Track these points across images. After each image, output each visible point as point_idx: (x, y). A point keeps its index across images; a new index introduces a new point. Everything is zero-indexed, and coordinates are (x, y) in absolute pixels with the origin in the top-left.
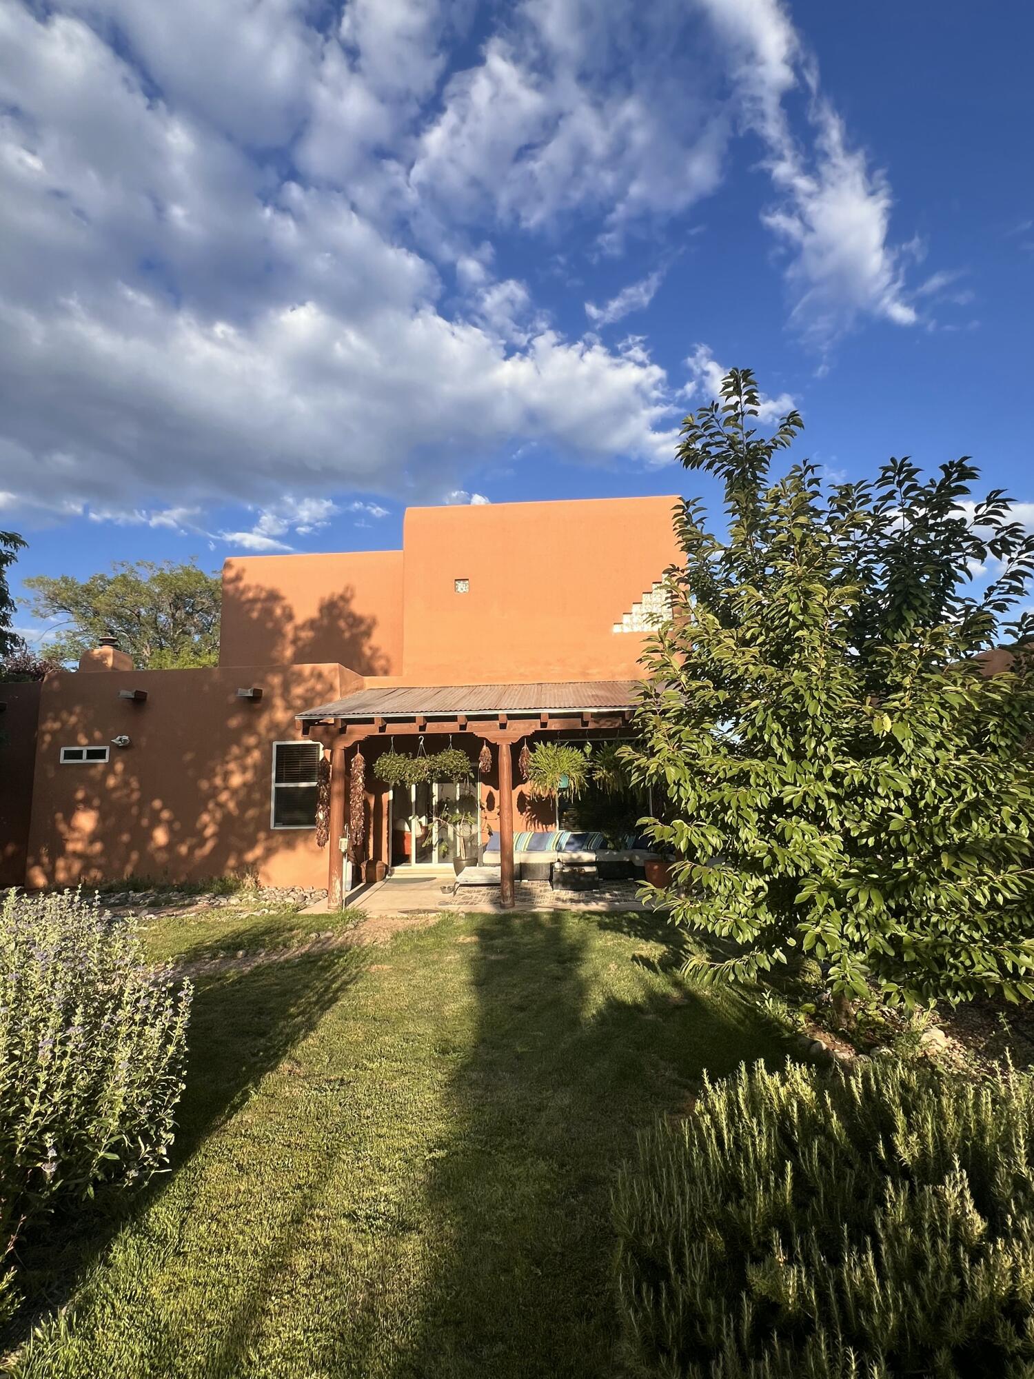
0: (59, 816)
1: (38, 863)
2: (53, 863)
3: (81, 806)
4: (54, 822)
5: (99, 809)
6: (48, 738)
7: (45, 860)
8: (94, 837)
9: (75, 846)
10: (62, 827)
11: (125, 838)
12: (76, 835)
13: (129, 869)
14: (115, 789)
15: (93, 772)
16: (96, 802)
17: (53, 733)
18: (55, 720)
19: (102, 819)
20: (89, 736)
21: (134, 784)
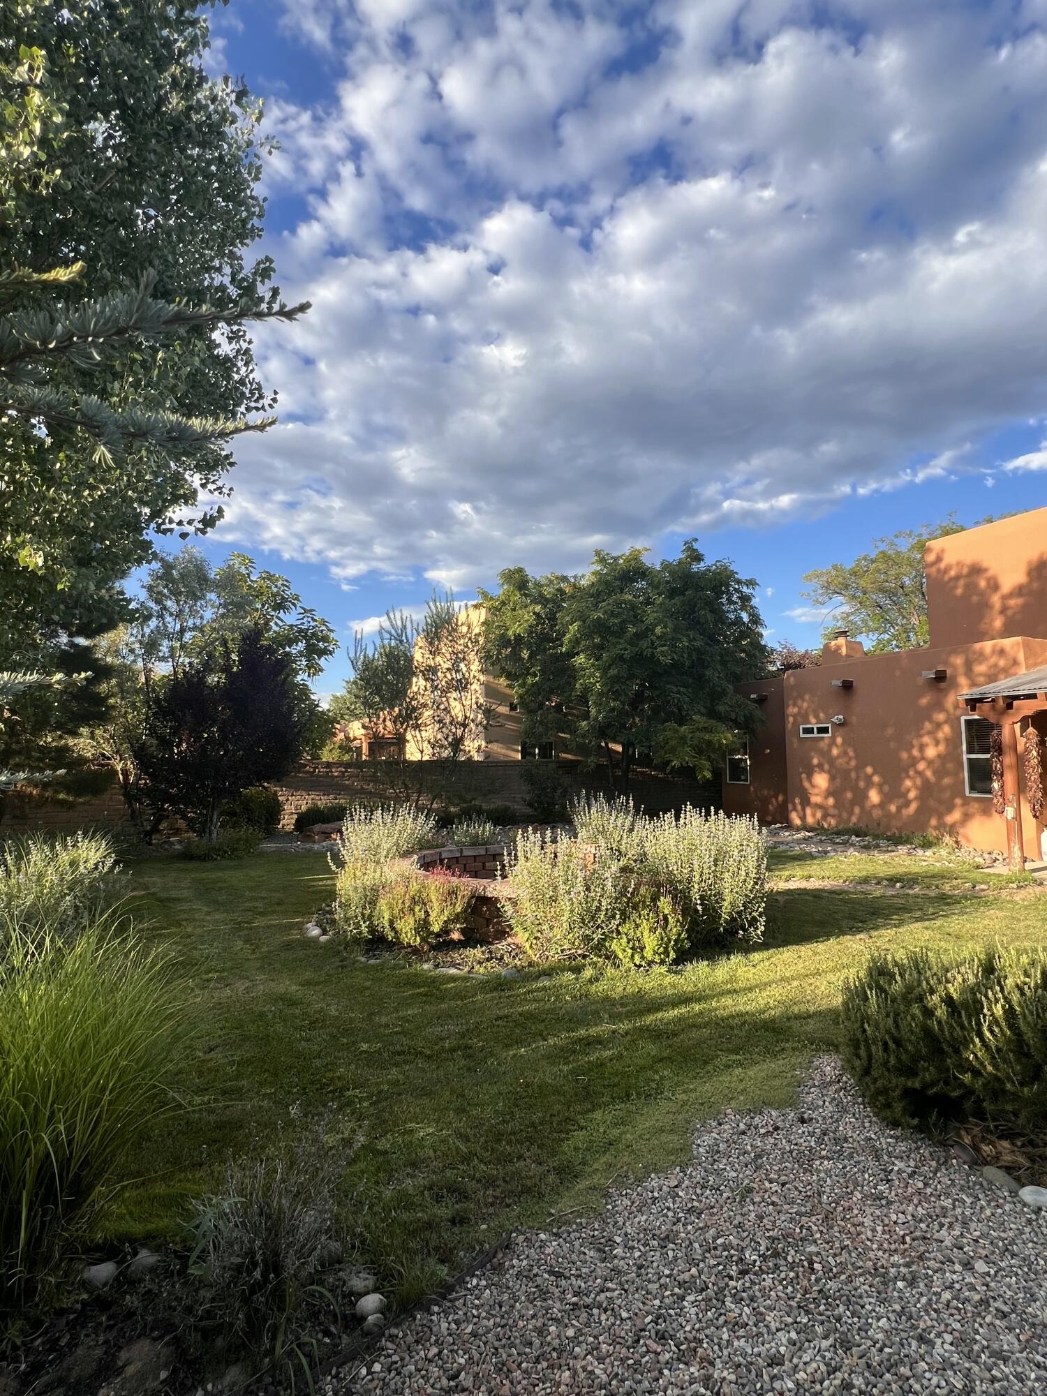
0: (804, 776)
1: (795, 809)
2: (804, 810)
3: (817, 769)
4: (801, 780)
5: (829, 772)
6: (791, 719)
7: (799, 807)
8: (829, 793)
9: (815, 799)
10: (806, 784)
11: (849, 795)
12: (816, 791)
13: (854, 819)
14: (838, 757)
15: (822, 744)
16: (826, 767)
17: (794, 716)
18: (794, 705)
19: (832, 779)
20: (817, 717)
21: (851, 754)
